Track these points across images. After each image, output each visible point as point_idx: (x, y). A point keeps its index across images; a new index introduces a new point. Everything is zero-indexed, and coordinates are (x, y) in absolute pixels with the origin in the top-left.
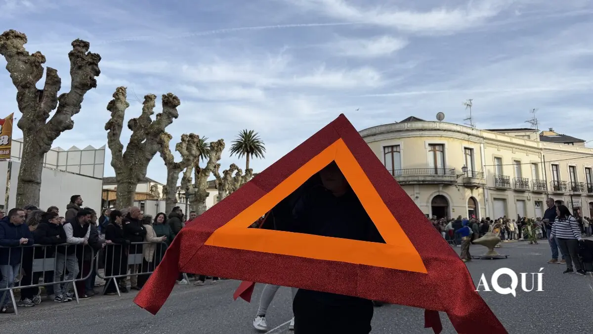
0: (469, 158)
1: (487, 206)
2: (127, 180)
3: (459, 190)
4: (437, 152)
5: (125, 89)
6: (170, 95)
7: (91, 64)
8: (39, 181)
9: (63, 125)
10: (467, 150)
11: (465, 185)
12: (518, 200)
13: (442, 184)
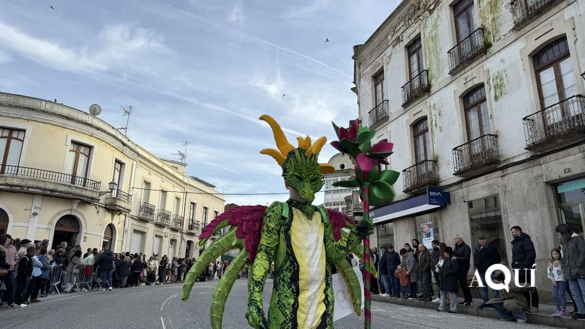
0: (117, 173)
1: (125, 238)
3: (98, 212)
4: (81, 155)
10: (117, 164)
11: (107, 207)
12: (156, 236)
13: (79, 199)
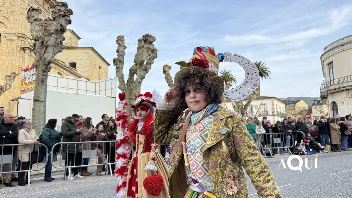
2: (129, 97)
5: (123, 37)
6: (147, 35)
7: (64, 16)
8: (43, 100)
9: (47, 60)
